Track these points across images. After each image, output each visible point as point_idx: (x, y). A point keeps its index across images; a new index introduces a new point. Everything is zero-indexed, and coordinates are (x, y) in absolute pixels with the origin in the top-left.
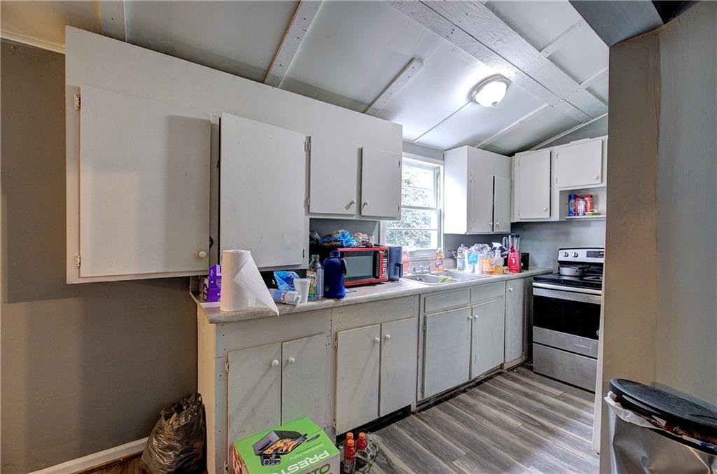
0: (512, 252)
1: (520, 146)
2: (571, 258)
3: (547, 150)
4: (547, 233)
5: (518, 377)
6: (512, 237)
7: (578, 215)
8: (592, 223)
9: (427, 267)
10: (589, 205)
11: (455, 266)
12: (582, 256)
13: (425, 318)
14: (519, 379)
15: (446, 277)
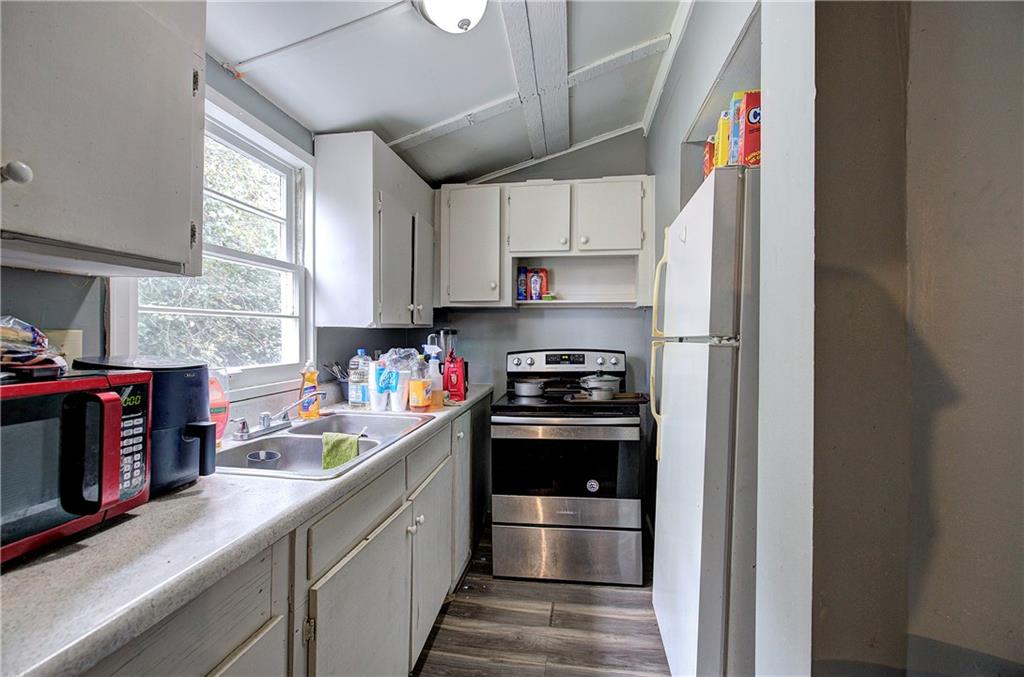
0: (452, 362)
1: (448, 174)
2: (524, 368)
3: (496, 187)
4: (482, 327)
5: (475, 601)
6: (446, 333)
7: (531, 298)
8: (546, 312)
9: (281, 413)
10: (544, 284)
11: (343, 398)
12: (540, 364)
13: (311, 596)
14: (480, 608)
15: (341, 436)
